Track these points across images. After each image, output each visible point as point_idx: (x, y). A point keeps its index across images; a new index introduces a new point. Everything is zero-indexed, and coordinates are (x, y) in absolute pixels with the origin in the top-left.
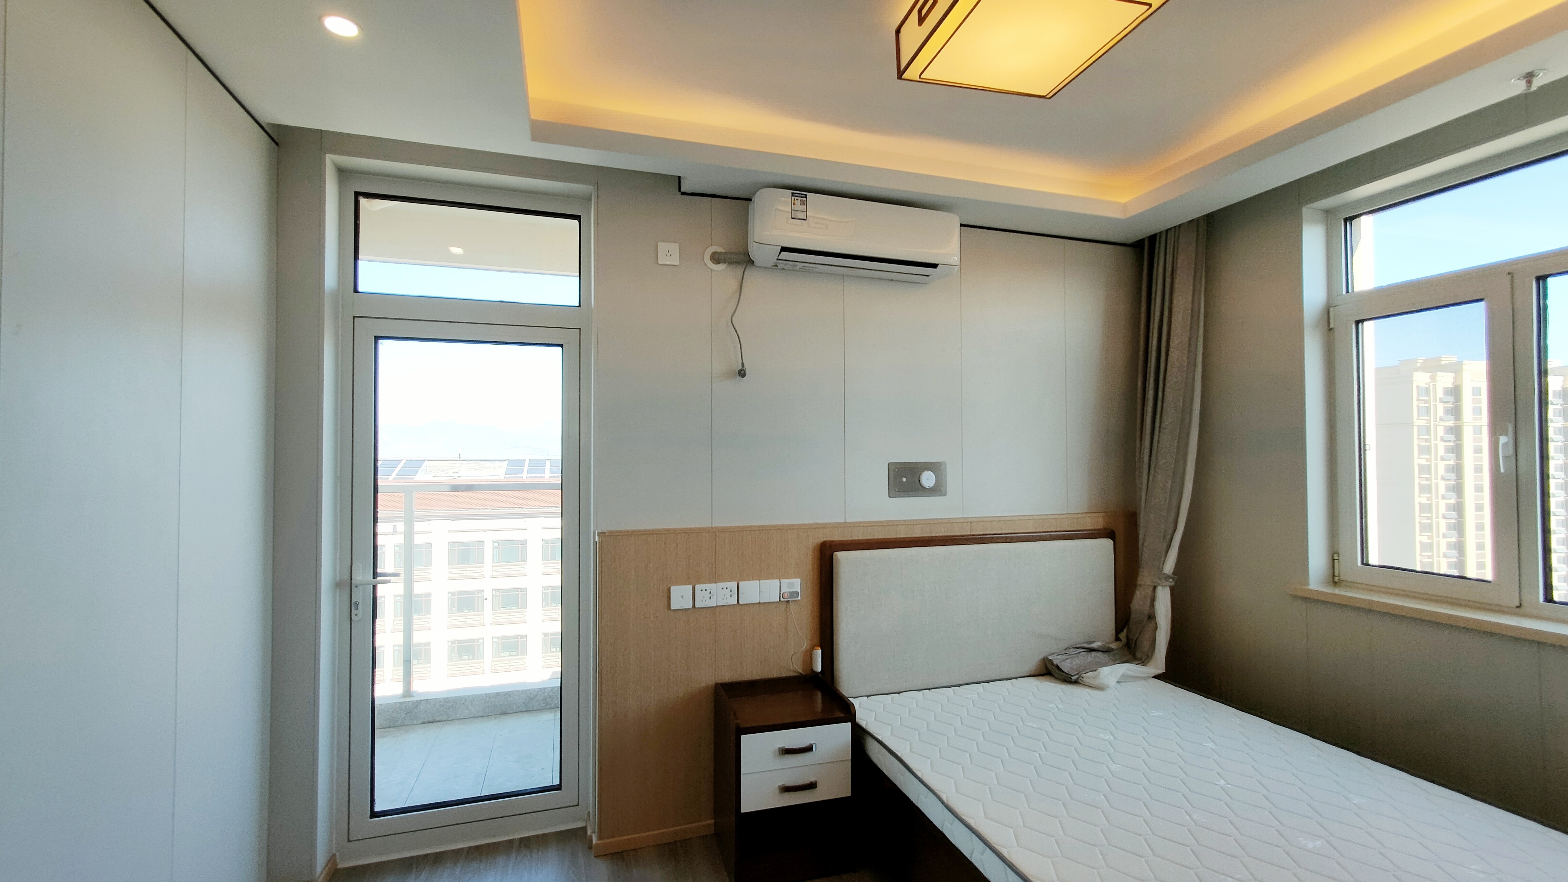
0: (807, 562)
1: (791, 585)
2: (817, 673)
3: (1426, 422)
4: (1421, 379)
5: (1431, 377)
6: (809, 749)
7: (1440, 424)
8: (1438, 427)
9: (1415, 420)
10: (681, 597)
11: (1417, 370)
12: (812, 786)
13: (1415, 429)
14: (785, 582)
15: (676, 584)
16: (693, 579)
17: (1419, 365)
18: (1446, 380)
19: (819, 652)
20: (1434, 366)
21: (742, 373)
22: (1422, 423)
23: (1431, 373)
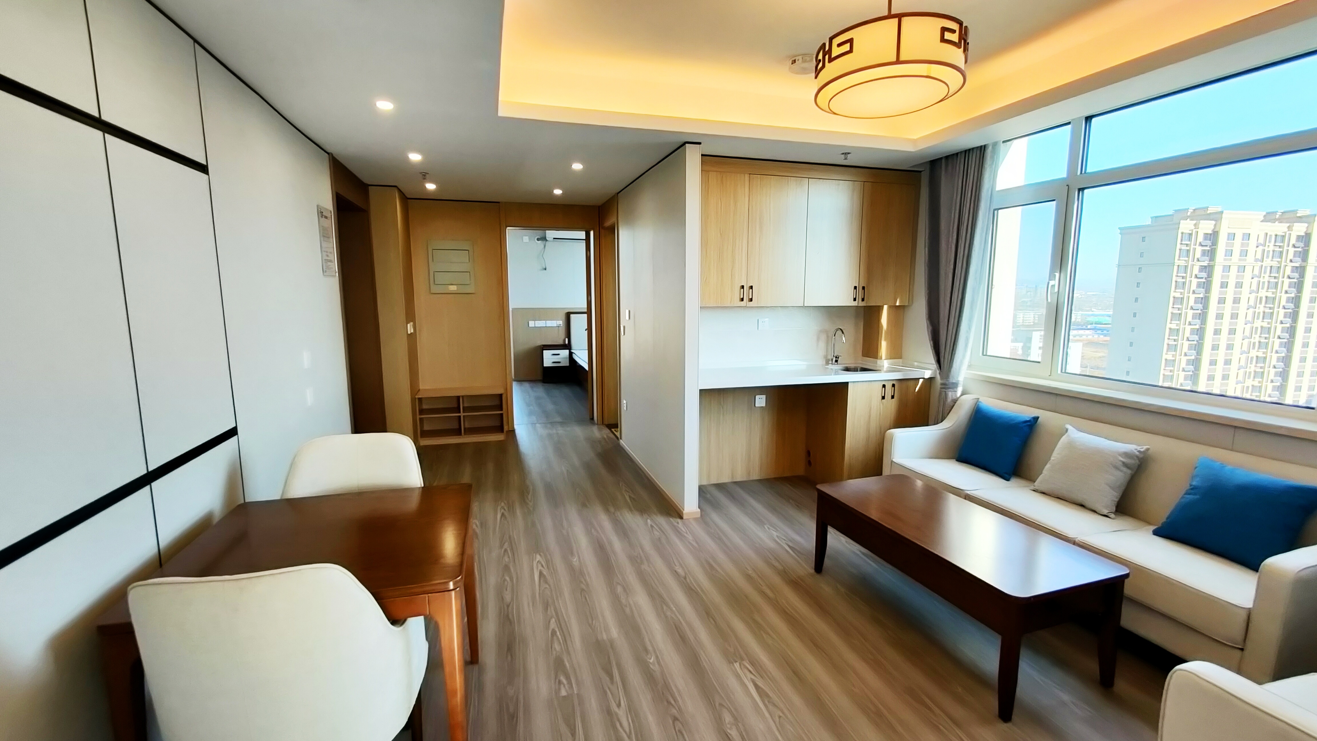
0: (563, 317)
1: (559, 322)
2: (566, 344)
3: (1185, 262)
4: (1186, 226)
5: (1195, 225)
6: (559, 354)
7: (1196, 264)
8: (1194, 266)
9: (1176, 261)
10: (532, 324)
11: (1186, 218)
12: (559, 362)
13: (1176, 268)
14: (558, 321)
15: (530, 321)
16: (535, 320)
17: (1189, 214)
18: (1207, 226)
19: (567, 339)
20: (1200, 214)
21: (545, 269)
22: (1182, 263)
23: (1196, 221)
